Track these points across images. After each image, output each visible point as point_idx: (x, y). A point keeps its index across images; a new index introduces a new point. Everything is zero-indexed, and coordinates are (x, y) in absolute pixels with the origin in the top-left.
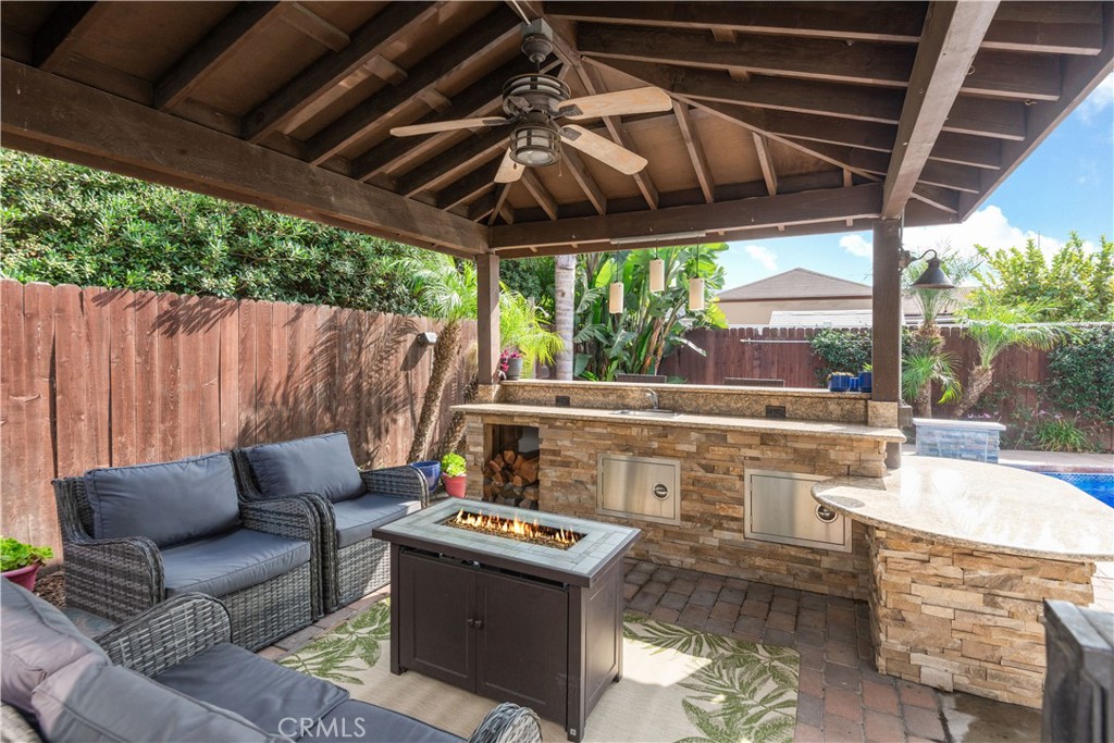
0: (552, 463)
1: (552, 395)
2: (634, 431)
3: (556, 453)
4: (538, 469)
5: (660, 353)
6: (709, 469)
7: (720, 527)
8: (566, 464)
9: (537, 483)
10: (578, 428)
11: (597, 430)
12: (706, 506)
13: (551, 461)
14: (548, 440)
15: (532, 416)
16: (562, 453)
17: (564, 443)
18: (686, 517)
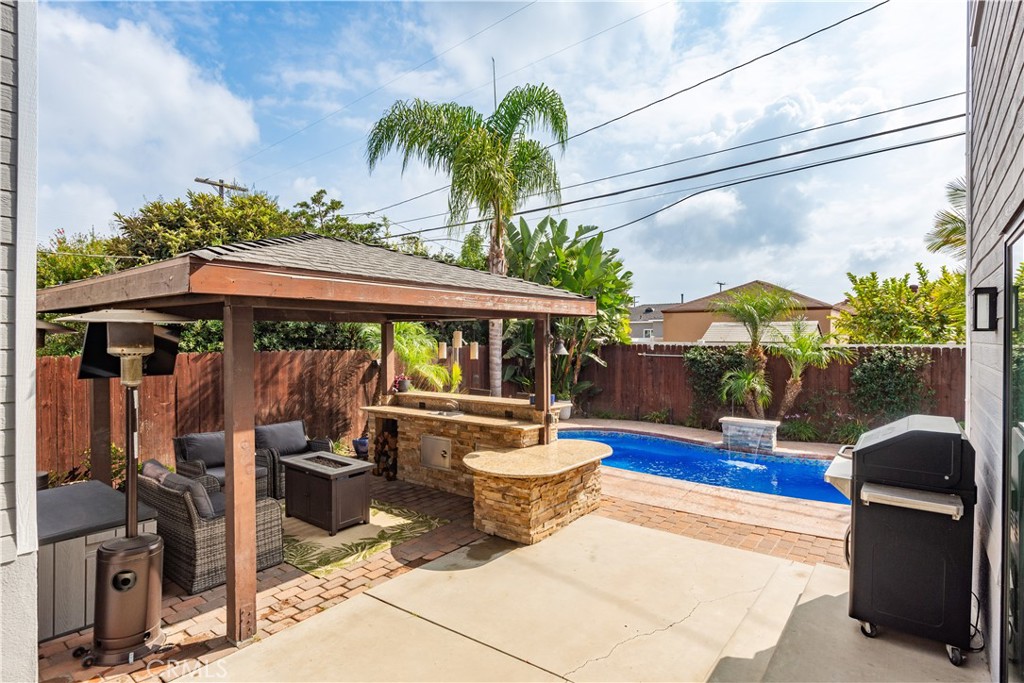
1: (417, 401)
2: (434, 423)
3: (404, 433)
4: (397, 442)
5: (579, 363)
6: (462, 443)
8: (408, 440)
9: (396, 449)
10: (412, 421)
15: (394, 414)
16: (407, 434)
17: (407, 428)
18: (453, 468)
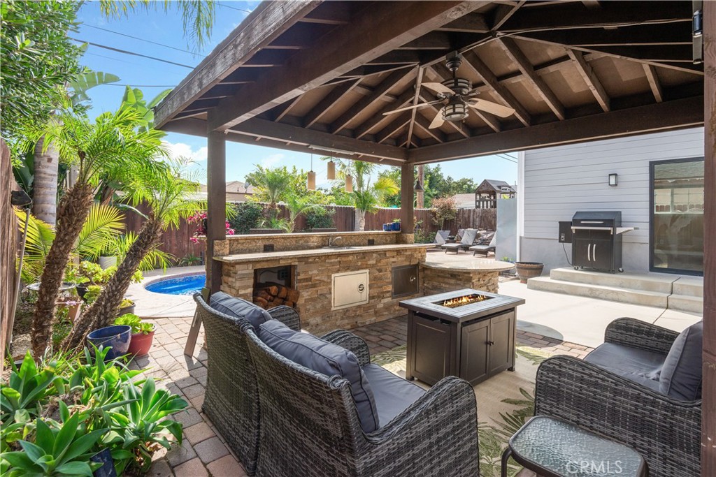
0: (307, 287)
1: (260, 244)
2: (350, 258)
3: (309, 280)
6: (380, 271)
7: (383, 298)
8: (314, 285)
10: (322, 261)
11: (333, 260)
12: (379, 289)
13: (306, 286)
14: (303, 272)
15: (293, 257)
16: (313, 279)
17: (314, 272)
18: (371, 298)
